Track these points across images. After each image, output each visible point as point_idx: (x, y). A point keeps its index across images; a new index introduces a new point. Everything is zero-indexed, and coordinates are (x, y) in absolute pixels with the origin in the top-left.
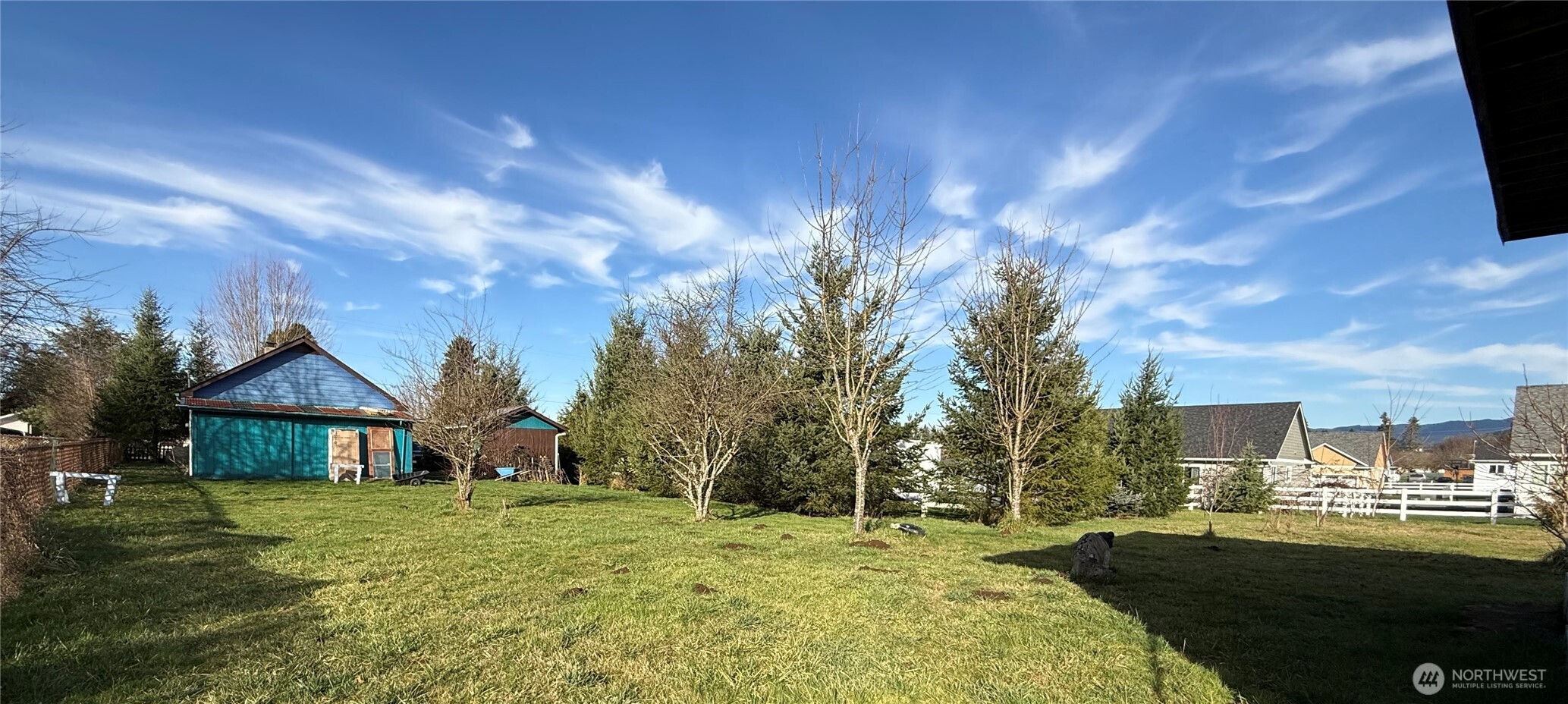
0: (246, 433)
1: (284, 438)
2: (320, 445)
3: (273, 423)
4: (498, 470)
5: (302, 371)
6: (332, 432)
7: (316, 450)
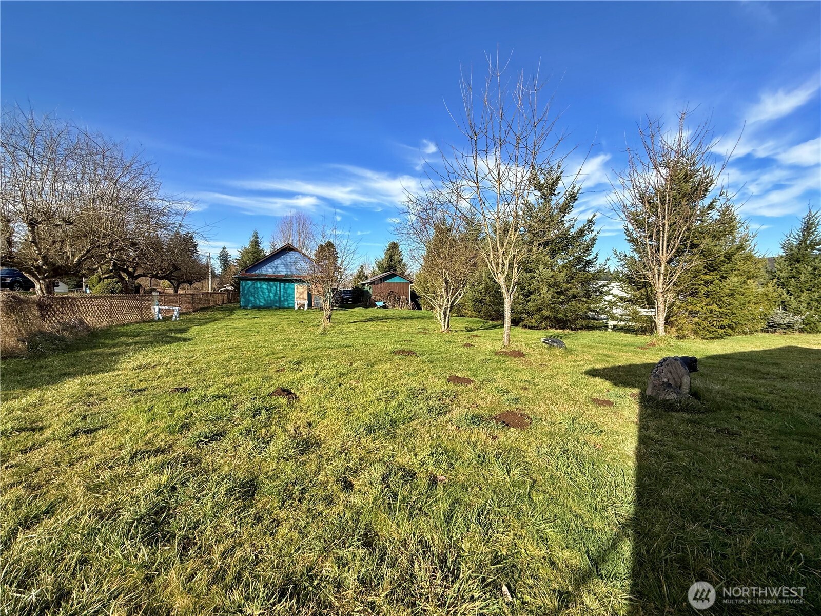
0: (261, 287)
1: (276, 290)
2: (291, 292)
3: (272, 283)
4: (376, 303)
5: (289, 259)
6: (296, 286)
7: (290, 295)
